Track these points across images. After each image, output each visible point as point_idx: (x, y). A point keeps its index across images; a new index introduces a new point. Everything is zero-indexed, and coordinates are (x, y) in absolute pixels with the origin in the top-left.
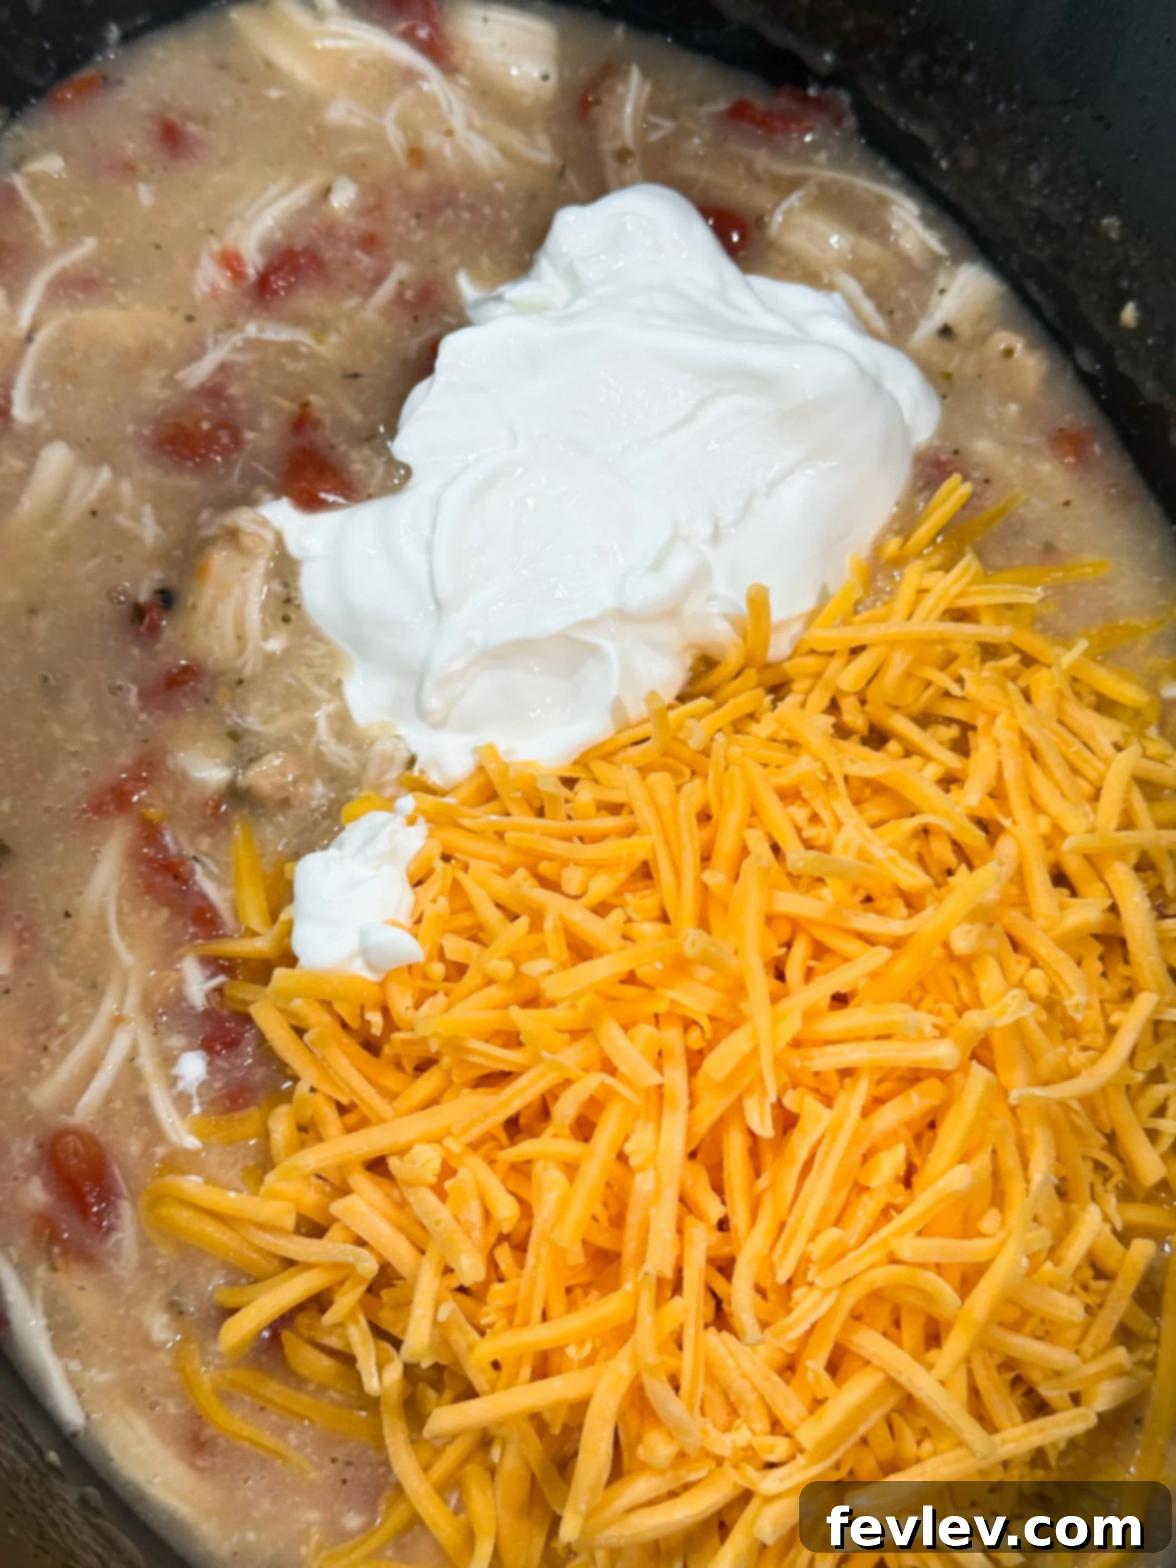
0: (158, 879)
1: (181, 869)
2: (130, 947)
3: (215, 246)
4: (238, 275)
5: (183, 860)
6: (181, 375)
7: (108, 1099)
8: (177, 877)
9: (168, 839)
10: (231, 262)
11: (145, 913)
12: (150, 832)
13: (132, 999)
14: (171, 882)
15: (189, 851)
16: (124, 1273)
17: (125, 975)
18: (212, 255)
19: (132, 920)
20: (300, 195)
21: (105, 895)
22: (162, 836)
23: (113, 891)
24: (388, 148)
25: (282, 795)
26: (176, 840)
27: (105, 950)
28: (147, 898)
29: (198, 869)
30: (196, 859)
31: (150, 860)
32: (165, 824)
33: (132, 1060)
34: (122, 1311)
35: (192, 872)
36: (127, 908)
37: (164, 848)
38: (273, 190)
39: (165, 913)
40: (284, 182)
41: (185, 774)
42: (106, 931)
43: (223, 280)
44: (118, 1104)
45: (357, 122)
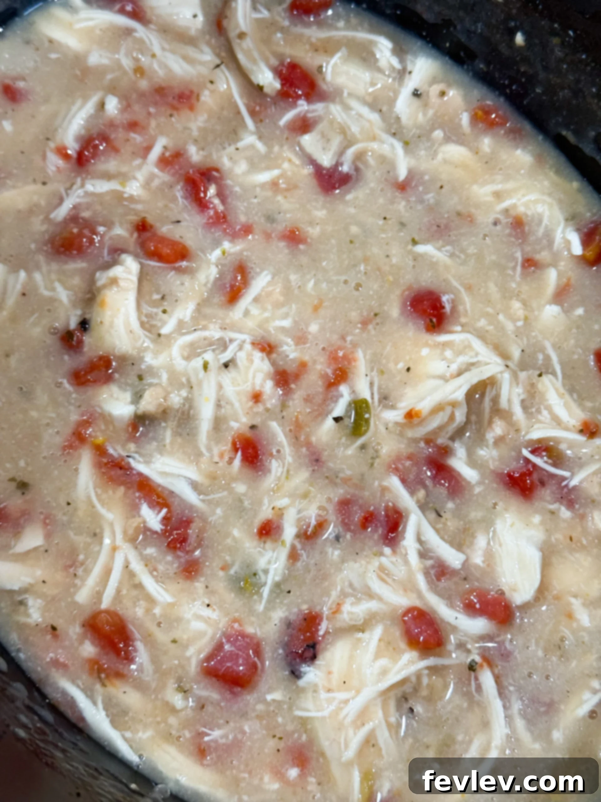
0: (113, 473)
1: (123, 463)
2: (109, 510)
3: (52, 145)
4: (66, 157)
5: (122, 458)
6: (52, 216)
7: (118, 591)
8: (121, 468)
9: (111, 451)
10: (62, 152)
11: (110, 492)
12: (100, 451)
13: (119, 536)
14: (120, 472)
15: (124, 454)
16: (147, 679)
17: (111, 525)
18: (52, 150)
19: (104, 496)
20: (89, 108)
21: (87, 488)
22: (107, 450)
23: (91, 486)
24: (125, 73)
25: (161, 409)
26: (115, 450)
27: (95, 517)
28: (110, 483)
29: (131, 460)
30: (128, 456)
31: (106, 464)
32: (107, 444)
33: (127, 567)
34: (153, 697)
35: (129, 463)
36: (99, 491)
37: (111, 455)
38: (74, 109)
39: (122, 489)
40: (79, 103)
41: (110, 415)
42: (93, 507)
43: (60, 162)
44: (124, 592)
45: (105, 61)
